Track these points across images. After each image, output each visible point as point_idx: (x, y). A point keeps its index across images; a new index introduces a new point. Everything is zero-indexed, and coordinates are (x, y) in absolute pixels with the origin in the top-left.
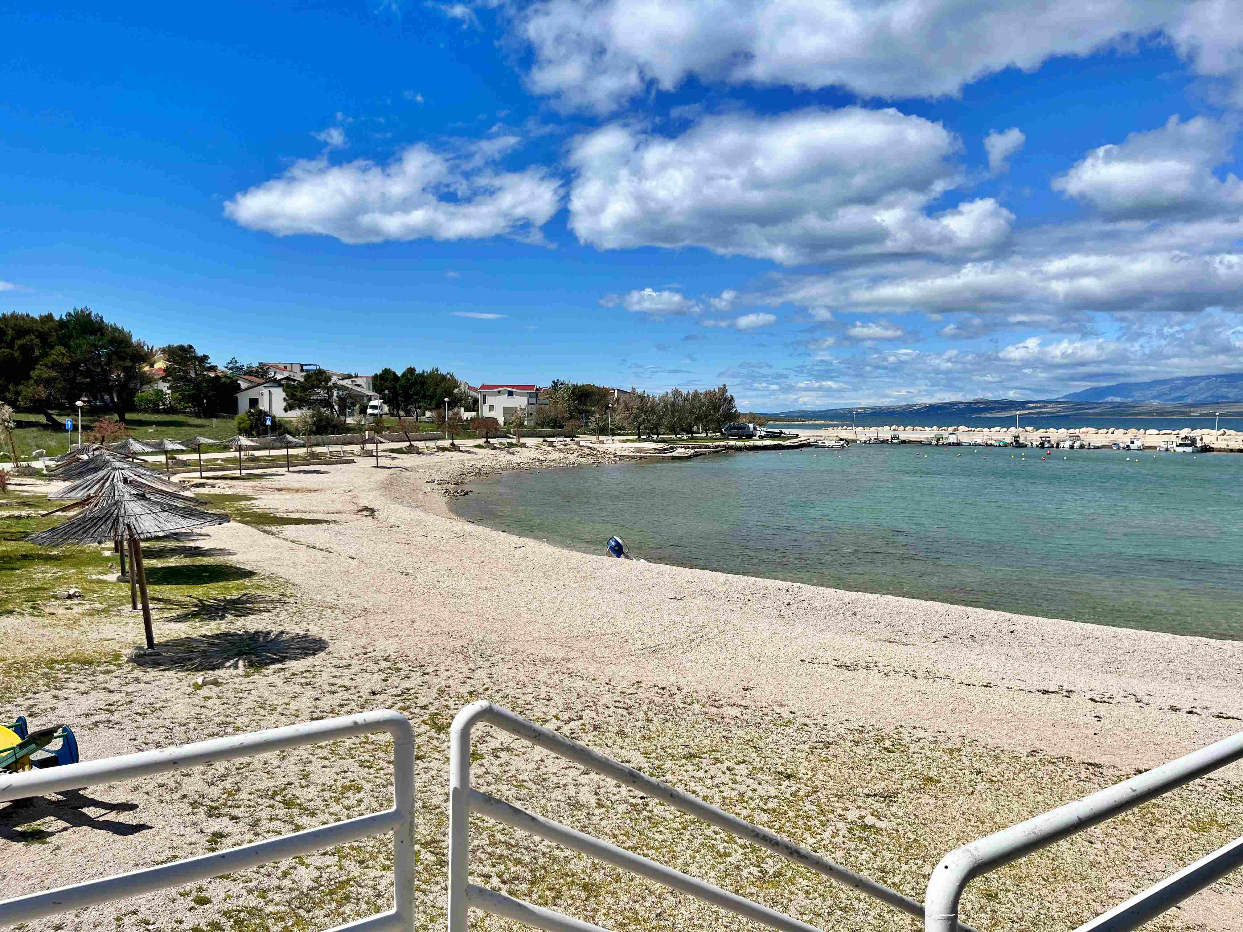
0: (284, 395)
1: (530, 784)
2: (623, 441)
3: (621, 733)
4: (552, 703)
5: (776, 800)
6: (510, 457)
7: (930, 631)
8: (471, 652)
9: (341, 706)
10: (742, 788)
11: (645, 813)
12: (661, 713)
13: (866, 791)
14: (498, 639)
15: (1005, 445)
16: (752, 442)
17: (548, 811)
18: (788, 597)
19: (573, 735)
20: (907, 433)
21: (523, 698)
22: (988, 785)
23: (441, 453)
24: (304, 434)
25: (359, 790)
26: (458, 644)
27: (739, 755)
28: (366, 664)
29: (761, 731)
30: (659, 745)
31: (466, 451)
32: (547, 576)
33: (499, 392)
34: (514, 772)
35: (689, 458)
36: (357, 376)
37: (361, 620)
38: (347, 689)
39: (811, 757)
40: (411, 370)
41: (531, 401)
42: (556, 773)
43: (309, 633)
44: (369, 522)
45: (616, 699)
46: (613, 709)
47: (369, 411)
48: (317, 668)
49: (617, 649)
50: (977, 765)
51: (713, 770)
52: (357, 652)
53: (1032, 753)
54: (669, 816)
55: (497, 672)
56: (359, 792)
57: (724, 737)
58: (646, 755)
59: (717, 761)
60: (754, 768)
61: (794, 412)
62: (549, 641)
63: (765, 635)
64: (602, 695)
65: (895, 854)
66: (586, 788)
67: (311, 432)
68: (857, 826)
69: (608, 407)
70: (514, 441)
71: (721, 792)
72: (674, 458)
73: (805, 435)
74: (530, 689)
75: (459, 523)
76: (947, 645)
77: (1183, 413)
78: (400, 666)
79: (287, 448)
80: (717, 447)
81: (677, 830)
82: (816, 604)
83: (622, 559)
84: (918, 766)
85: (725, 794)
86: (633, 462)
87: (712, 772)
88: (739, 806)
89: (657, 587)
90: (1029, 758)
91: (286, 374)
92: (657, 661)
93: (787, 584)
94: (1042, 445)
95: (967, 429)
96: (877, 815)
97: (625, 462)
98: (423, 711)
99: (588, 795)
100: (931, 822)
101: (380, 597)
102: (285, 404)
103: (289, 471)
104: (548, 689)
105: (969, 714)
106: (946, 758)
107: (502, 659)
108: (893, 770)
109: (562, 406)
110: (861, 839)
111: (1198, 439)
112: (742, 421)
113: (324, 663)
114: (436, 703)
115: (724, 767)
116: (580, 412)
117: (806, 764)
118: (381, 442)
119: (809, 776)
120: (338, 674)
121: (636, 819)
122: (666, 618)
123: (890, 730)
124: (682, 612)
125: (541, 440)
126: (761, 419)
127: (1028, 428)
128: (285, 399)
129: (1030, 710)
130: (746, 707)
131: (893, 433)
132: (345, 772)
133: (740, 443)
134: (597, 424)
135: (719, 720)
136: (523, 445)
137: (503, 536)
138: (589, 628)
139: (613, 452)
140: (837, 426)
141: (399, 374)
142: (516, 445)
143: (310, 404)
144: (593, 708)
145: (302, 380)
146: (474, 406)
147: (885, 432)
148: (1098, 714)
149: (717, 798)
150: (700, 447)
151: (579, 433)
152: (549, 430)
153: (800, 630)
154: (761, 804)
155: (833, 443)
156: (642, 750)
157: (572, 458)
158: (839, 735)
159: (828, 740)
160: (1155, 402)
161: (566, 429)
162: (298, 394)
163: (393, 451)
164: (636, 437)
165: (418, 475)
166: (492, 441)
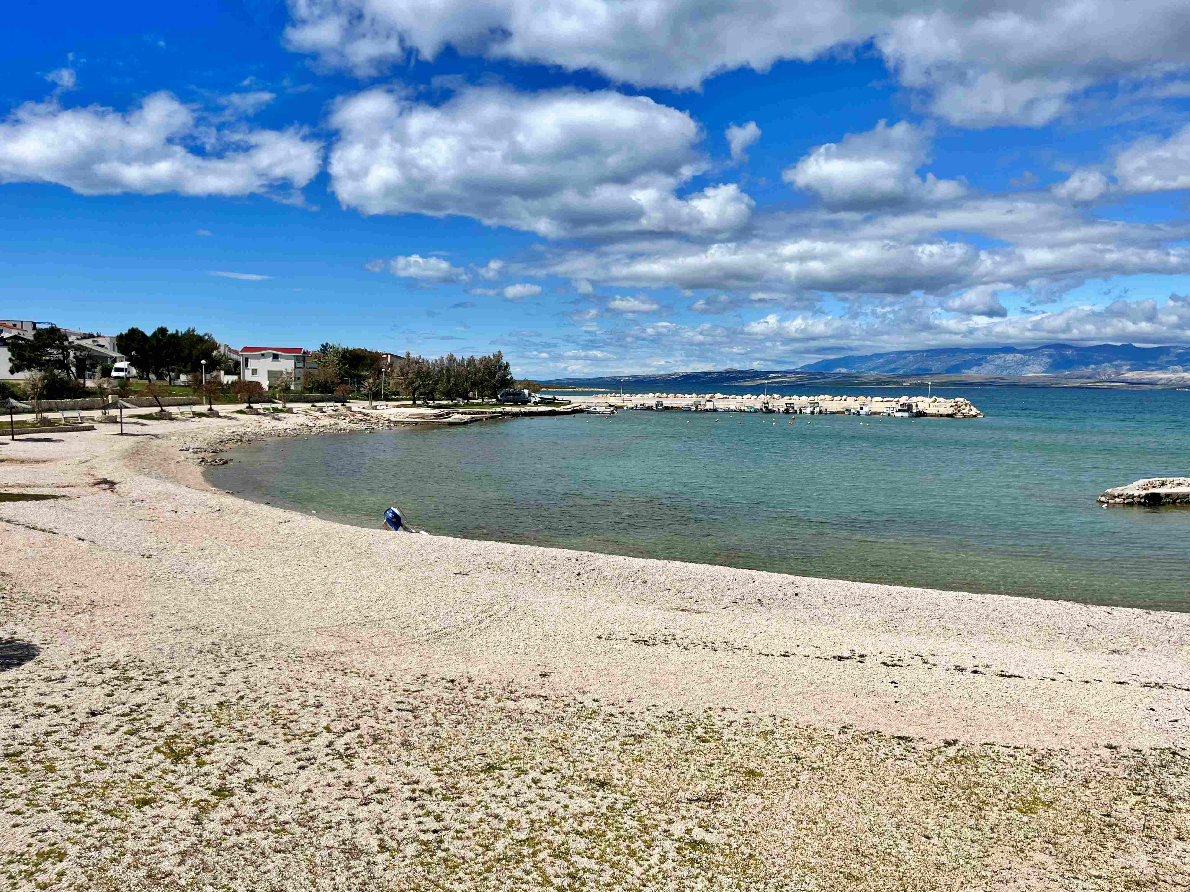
0: (9, 355)
1: (293, 827)
2: (398, 407)
3: (406, 744)
4: (323, 710)
5: (592, 818)
6: (276, 423)
7: (719, 597)
8: (223, 650)
9: (48, 734)
10: (551, 805)
11: (440, 854)
12: (452, 713)
13: (688, 795)
14: (257, 632)
15: (756, 411)
16: (528, 408)
17: (316, 865)
18: (578, 567)
19: (349, 752)
20: (670, 400)
21: (287, 706)
22: (811, 773)
23: (197, 419)
24: (32, 399)
25: (61, 857)
26: (209, 641)
27: (545, 761)
28: (86, 675)
29: (565, 727)
30: (451, 756)
31: (226, 417)
32: (316, 554)
33: (263, 355)
34: (272, 811)
35: (466, 423)
36: (99, 336)
37: (86, 617)
38: (58, 709)
39: (624, 757)
40: (162, 331)
41: (298, 365)
42: (327, 807)
43: (16, 637)
44: (108, 496)
45: (399, 699)
46: (395, 713)
47: (114, 374)
48: (20, 684)
49: (397, 636)
50: (795, 750)
51: (517, 785)
52: (76, 658)
53: (843, 730)
54: (470, 855)
55: (254, 674)
56: (61, 861)
57: (525, 739)
58: (437, 772)
59: (521, 771)
60: (563, 777)
61: (564, 380)
62: (319, 631)
63: (558, 610)
64: (382, 696)
65: (733, 878)
66: (365, 825)
67: (40, 397)
68: (686, 844)
69: (380, 372)
70: (280, 406)
71: (528, 813)
72: (451, 424)
73: (577, 401)
74: (296, 694)
75: (216, 496)
76: (737, 611)
77: (897, 383)
78: (130, 674)
79: (11, 414)
80: (493, 413)
81: (480, 874)
82: (606, 573)
83: (401, 532)
84: (737, 758)
85: (533, 816)
86: (407, 428)
87: (516, 787)
88: (551, 831)
89: (440, 561)
90: (841, 735)
91: (14, 332)
92: (443, 648)
93: (576, 553)
94: (787, 411)
95: (722, 396)
96: (704, 826)
97: (401, 428)
98: (156, 734)
99: (367, 834)
100: (762, 829)
101: (113, 587)
102: (11, 365)
103: (13, 439)
104: (317, 693)
105: (774, 689)
106: (762, 743)
107: (262, 657)
108: (712, 765)
109: (332, 370)
110: (693, 861)
111: (914, 405)
112: (518, 387)
113: (30, 676)
114: (175, 721)
115: (528, 779)
116: (352, 376)
117: (619, 766)
118: (126, 407)
119: (624, 782)
120: (47, 690)
121: (429, 864)
122: (451, 595)
123: (699, 713)
124: (469, 589)
125: (310, 405)
126: (535, 386)
127: (775, 396)
128: (10, 360)
129: (830, 680)
130: (546, 698)
131: (658, 400)
132: (44, 831)
133: (515, 409)
134: (371, 389)
135: (517, 717)
136: (290, 411)
137: (265, 509)
138: (365, 612)
139: (387, 417)
140: (607, 393)
141: (149, 333)
142: (281, 411)
143: (41, 365)
144: (372, 713)
145: (32, 338)
146: (235, 369)
147: (650, 399)
148: (893, 680)
149: (524, 820)
150: (476, 413)
151: (350, 398)
152: (318, 395)
153: (593, 601)
154: (575, 825)
155: (603, 409)
156: (432, 765)
157: (343, 424)
158: (648, 725)
159: (638, 732)
160: (873, 373)
161: (338, 393)
162: (27, 354)
163: (140, 417)
164: (411, 402)
165: (170, 443)
166: (255, 406)
